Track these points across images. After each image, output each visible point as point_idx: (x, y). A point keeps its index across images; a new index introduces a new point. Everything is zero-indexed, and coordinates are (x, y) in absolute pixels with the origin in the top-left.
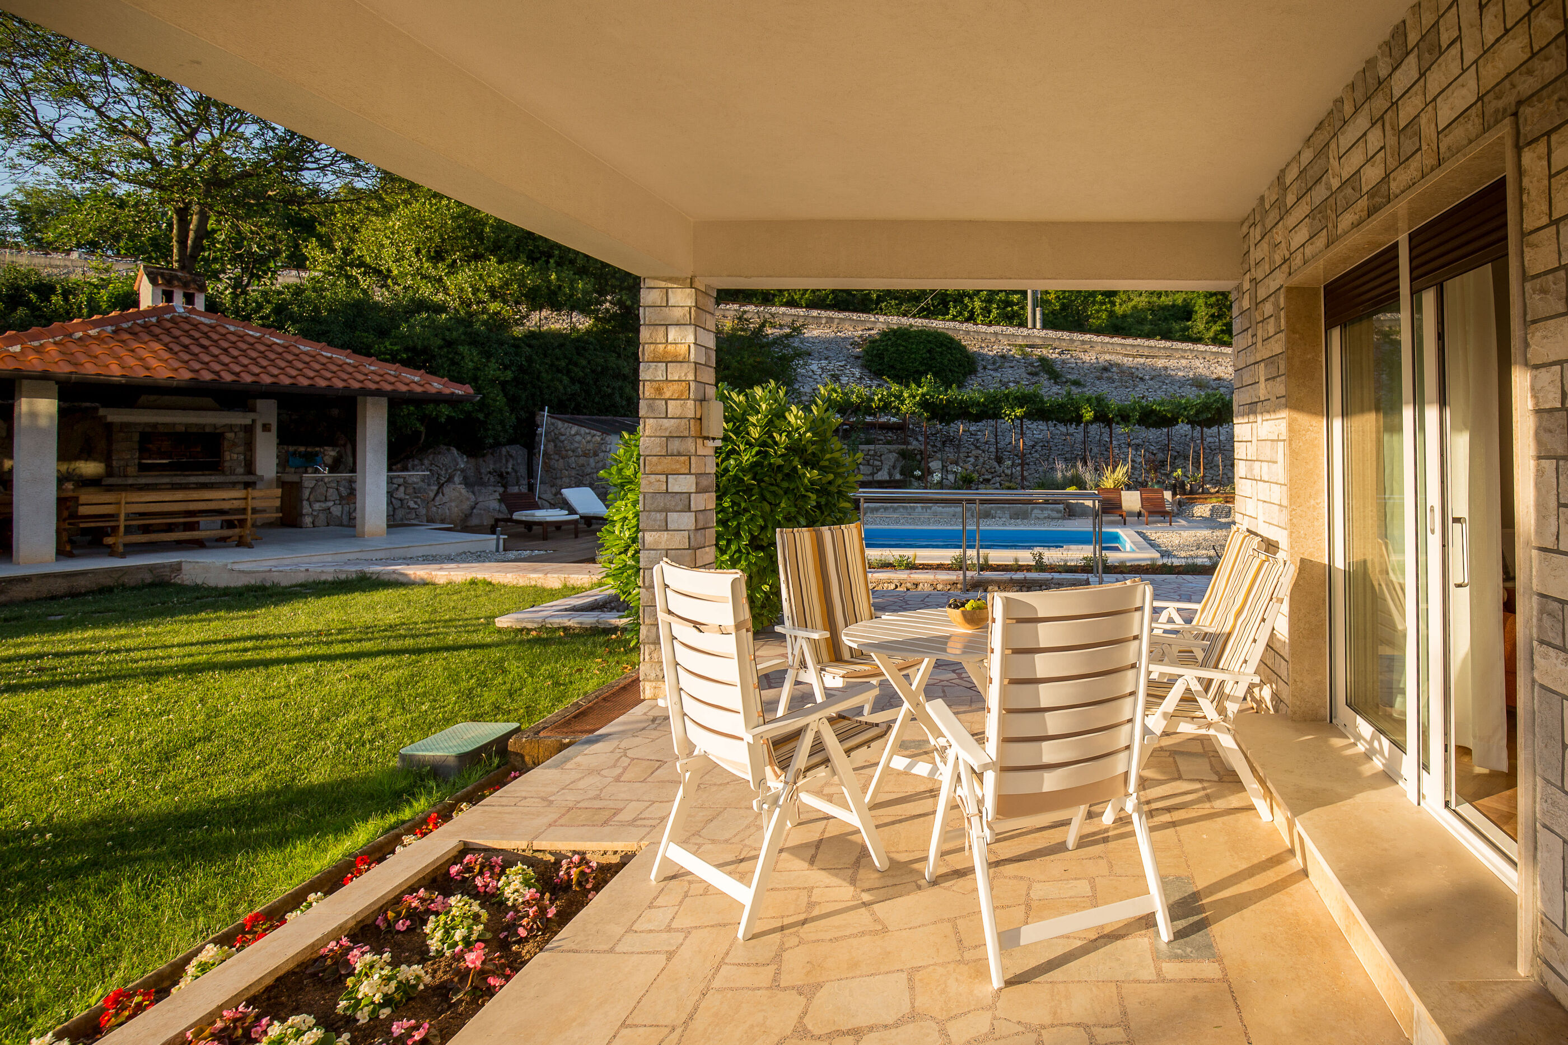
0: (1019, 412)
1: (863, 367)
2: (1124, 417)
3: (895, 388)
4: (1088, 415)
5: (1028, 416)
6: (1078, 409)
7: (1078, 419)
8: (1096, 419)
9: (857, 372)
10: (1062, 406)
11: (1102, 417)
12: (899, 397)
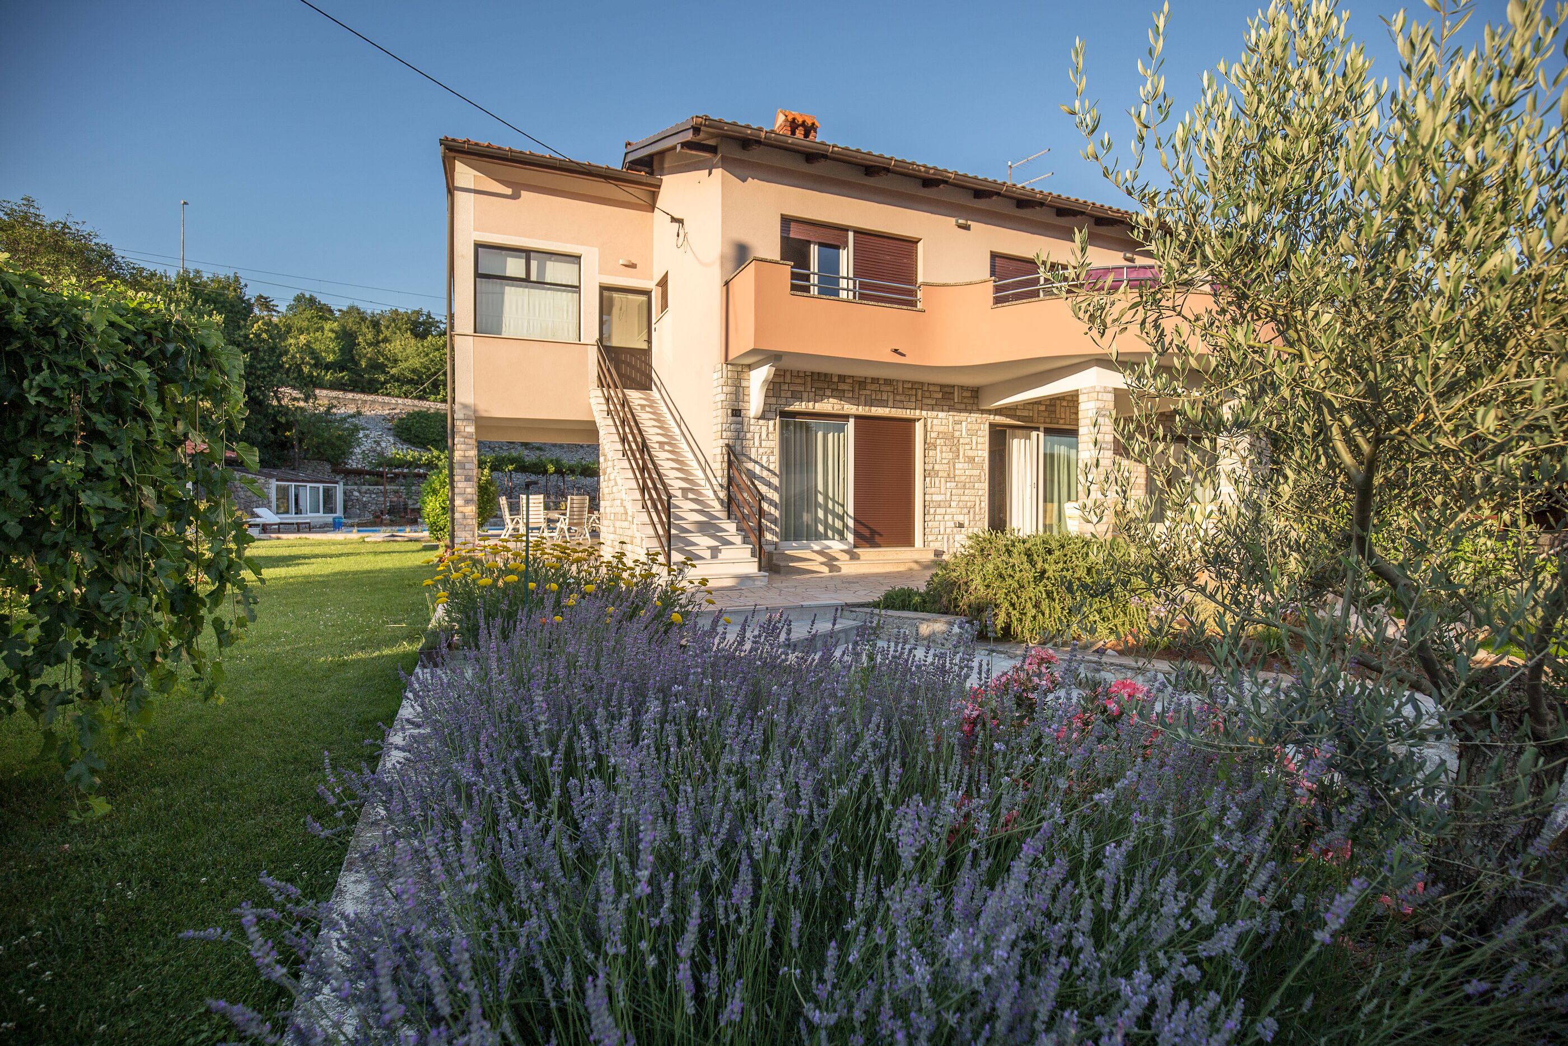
0: (510, 467)
1: (395, 436)
2: (572, 472)
3: (436, 453)
4: (551, 469)
5: (516, 470)
6: (545, 467)
7: (545, 472)
8: (556, 472)
9: (391, 439)
10: (535, 465)
11: (559, 472)
12: (438, 458)
